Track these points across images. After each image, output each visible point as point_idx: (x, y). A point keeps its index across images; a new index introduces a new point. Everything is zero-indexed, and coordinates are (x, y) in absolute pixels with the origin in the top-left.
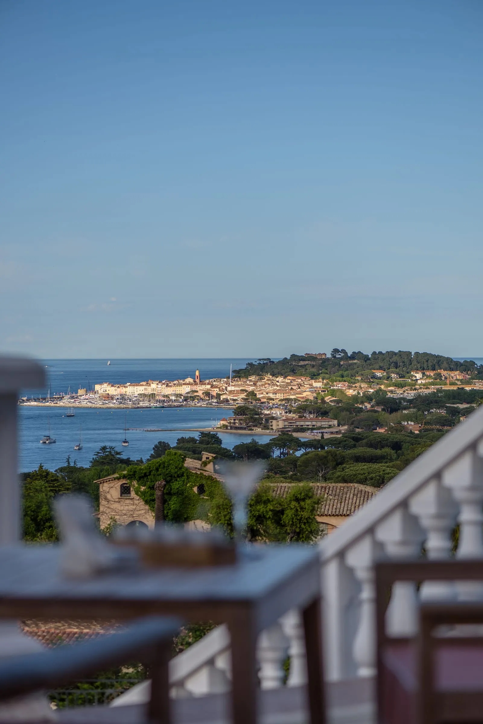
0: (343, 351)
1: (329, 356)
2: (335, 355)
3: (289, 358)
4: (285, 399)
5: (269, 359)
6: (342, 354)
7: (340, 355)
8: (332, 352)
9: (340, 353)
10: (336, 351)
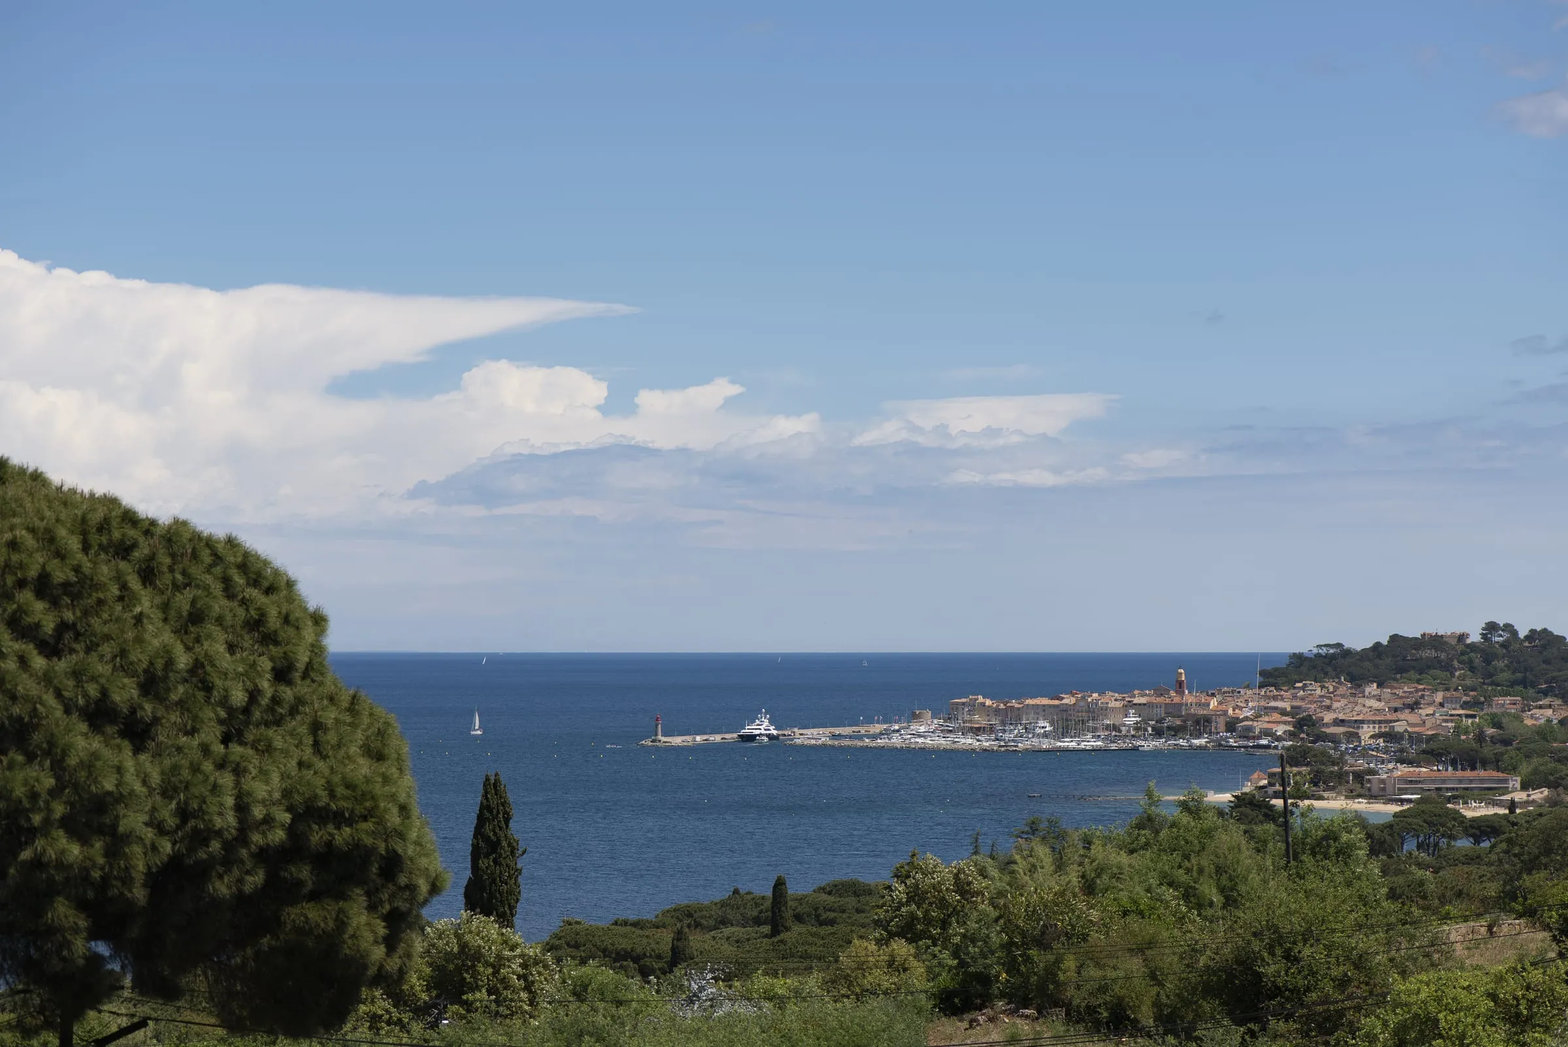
0: (1509, 628)
1: (1475, 637)
2: (1489, 636)
3: (1386, 643)
4: (1383, 733)
5: (1339, 645)
6: (1506, 635)
7: (1501, 636)
8: (1483, 629)
9: (1500, 632)
10: (1491, 627)
